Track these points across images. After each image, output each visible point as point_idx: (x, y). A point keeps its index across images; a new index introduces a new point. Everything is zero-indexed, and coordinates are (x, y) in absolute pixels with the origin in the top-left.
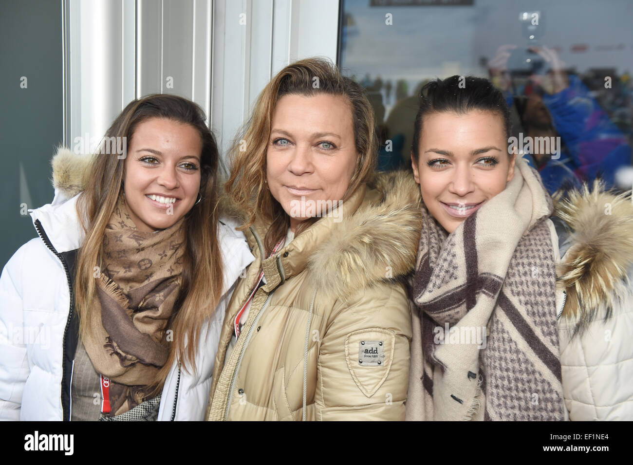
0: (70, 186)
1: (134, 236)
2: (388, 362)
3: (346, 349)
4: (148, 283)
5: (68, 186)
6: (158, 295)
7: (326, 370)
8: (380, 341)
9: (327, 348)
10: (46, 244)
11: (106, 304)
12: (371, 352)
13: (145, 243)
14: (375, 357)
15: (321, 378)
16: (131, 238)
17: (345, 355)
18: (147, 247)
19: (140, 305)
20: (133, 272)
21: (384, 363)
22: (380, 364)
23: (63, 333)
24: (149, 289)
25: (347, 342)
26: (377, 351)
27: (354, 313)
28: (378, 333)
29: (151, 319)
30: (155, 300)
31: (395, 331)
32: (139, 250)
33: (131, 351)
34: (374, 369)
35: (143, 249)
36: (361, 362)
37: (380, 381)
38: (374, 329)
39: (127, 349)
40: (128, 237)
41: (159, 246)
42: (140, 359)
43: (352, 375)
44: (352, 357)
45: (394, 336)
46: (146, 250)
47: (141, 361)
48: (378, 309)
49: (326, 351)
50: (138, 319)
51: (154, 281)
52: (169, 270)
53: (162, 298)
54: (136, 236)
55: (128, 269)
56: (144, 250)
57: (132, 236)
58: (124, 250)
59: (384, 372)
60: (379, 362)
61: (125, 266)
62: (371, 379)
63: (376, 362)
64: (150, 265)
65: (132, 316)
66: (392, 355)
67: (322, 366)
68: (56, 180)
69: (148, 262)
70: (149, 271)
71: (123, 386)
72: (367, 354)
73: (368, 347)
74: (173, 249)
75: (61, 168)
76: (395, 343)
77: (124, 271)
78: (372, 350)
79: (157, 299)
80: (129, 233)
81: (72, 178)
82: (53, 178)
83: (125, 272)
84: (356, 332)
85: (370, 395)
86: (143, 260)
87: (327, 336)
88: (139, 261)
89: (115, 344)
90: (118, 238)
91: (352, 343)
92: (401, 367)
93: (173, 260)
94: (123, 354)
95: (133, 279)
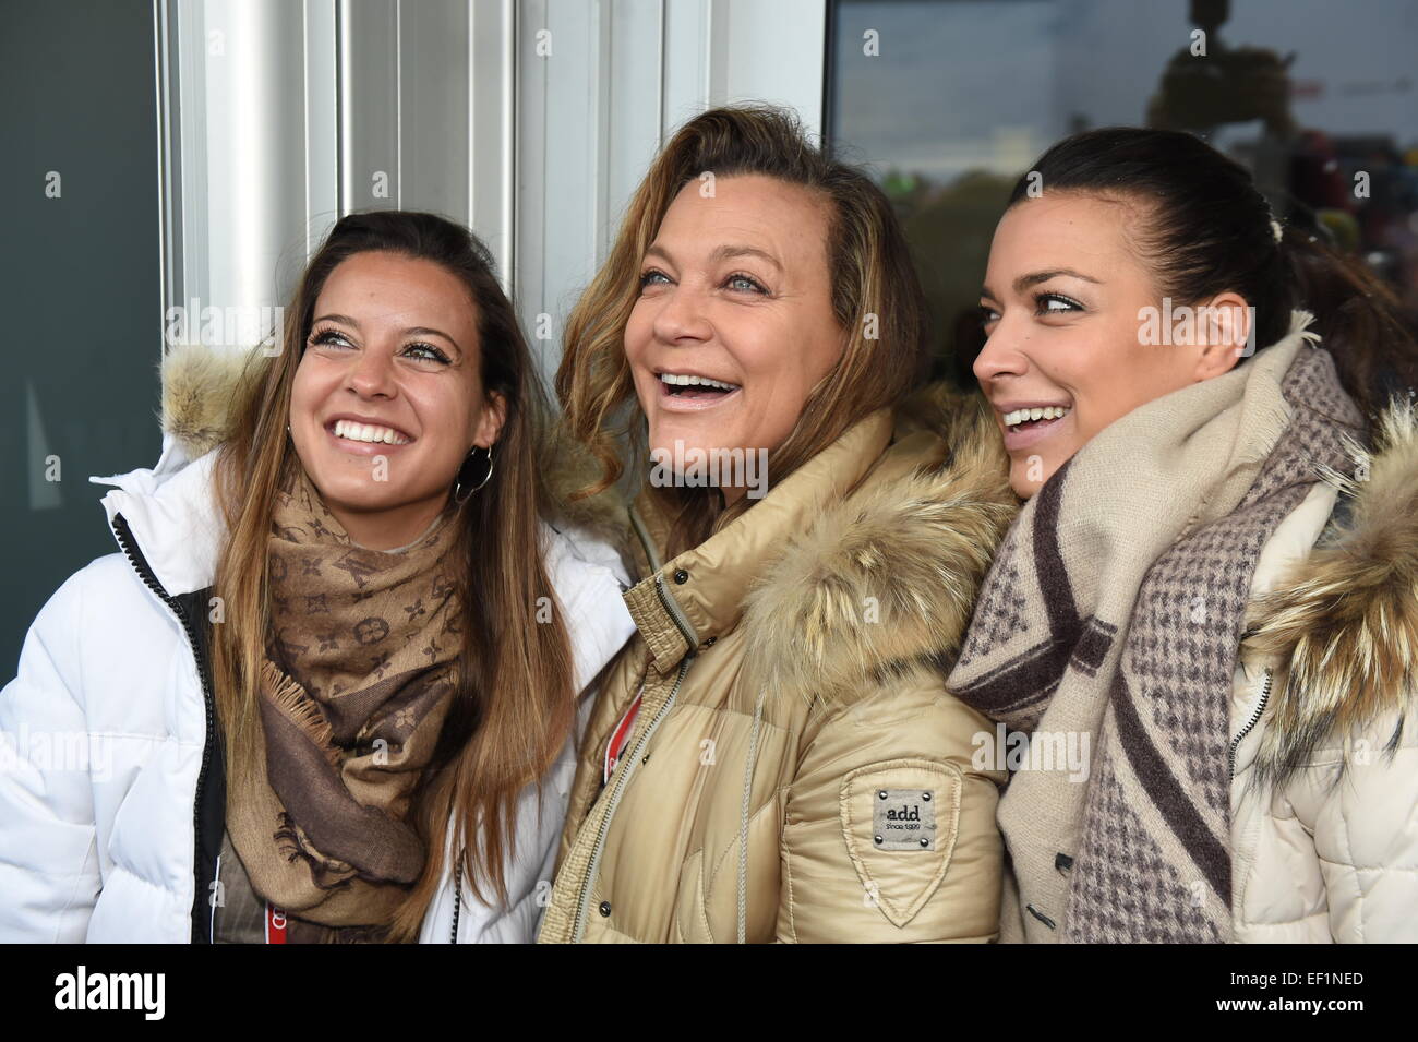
0: (202, 431)
1: (349, 561)
2: (946, 840)
3: (844, 809)
4: (377, 681)
5: (197, 431)
6: (400, 713)
7: (800, 861)
8: (925, 789)
9: (801, 807)
10: (141, 576)
11: (277, 736)
12: (903, 817)
13: (375, 580)
14: (912, 827)
15: (790, 880)
16: (342, 567)
17: (841, 823)
18: (379, 591)
19: (360, 735)
20: (342, 648)
21: (937, 844)
22: (925, 845)
23: (194, 792)
24: (380, 697)
25: (844, 792)
26: (917, 814)
27: (860, 721)
28: (919, 771)
29: (383, 773)
30: (394, 726)
31: (960, 765)
32: (360, 596)
33: (339, 852)
34: (913, 856)
35: (369, 595)
36: (879, 842)
37: (927, 887)
38: (910, 761)
39: (330, 848)
40: (334, 565)
41: (408, 586)
42: (360, 870)
43: (858, 873)
44: (858, 828)
45: (958, 778)
46: (375, 598)
47: (362, 874)
48: (917, 711)
49: (797, 816)
50: (352, 773)
51: (393, 678)
52: (427, 651)
53: (411, 721)
54: (353, 562)
55: (328, 642)
56: (371, 596)
57: (343, 562)
58: (323, 596)
59: (937, 865)
60: (924, 841)
61: (322, 633)
62: (904, 882)
63: (916, 841)
64: (383, 633)
65: (340, 764)
66: (956, 824)
67: (792, 852)
68: (169, 414)
69: (379, 626)
70: (382, 647)
71: (319, 928)
72: (894, 822)
73: (896, 804)
74: (439, 596)
75: (183, 387)
76: (963, 796)
77: (320, 645)
78: (906, 812)
79: (400, 723)
80: (338, 554)
81: (207, 411)
82: (161, 408)
83: (322, 649)
84: (867, 768)
85: (904, 921)
86: (367, 621)
87: (801, 776)
88: (358, 621)
89: (300, 833)
90: (309, 564)
91: (856, 794)
92: (978, 854)
93: (439, 624)
94: (320, 858)
95: (343, 664)
